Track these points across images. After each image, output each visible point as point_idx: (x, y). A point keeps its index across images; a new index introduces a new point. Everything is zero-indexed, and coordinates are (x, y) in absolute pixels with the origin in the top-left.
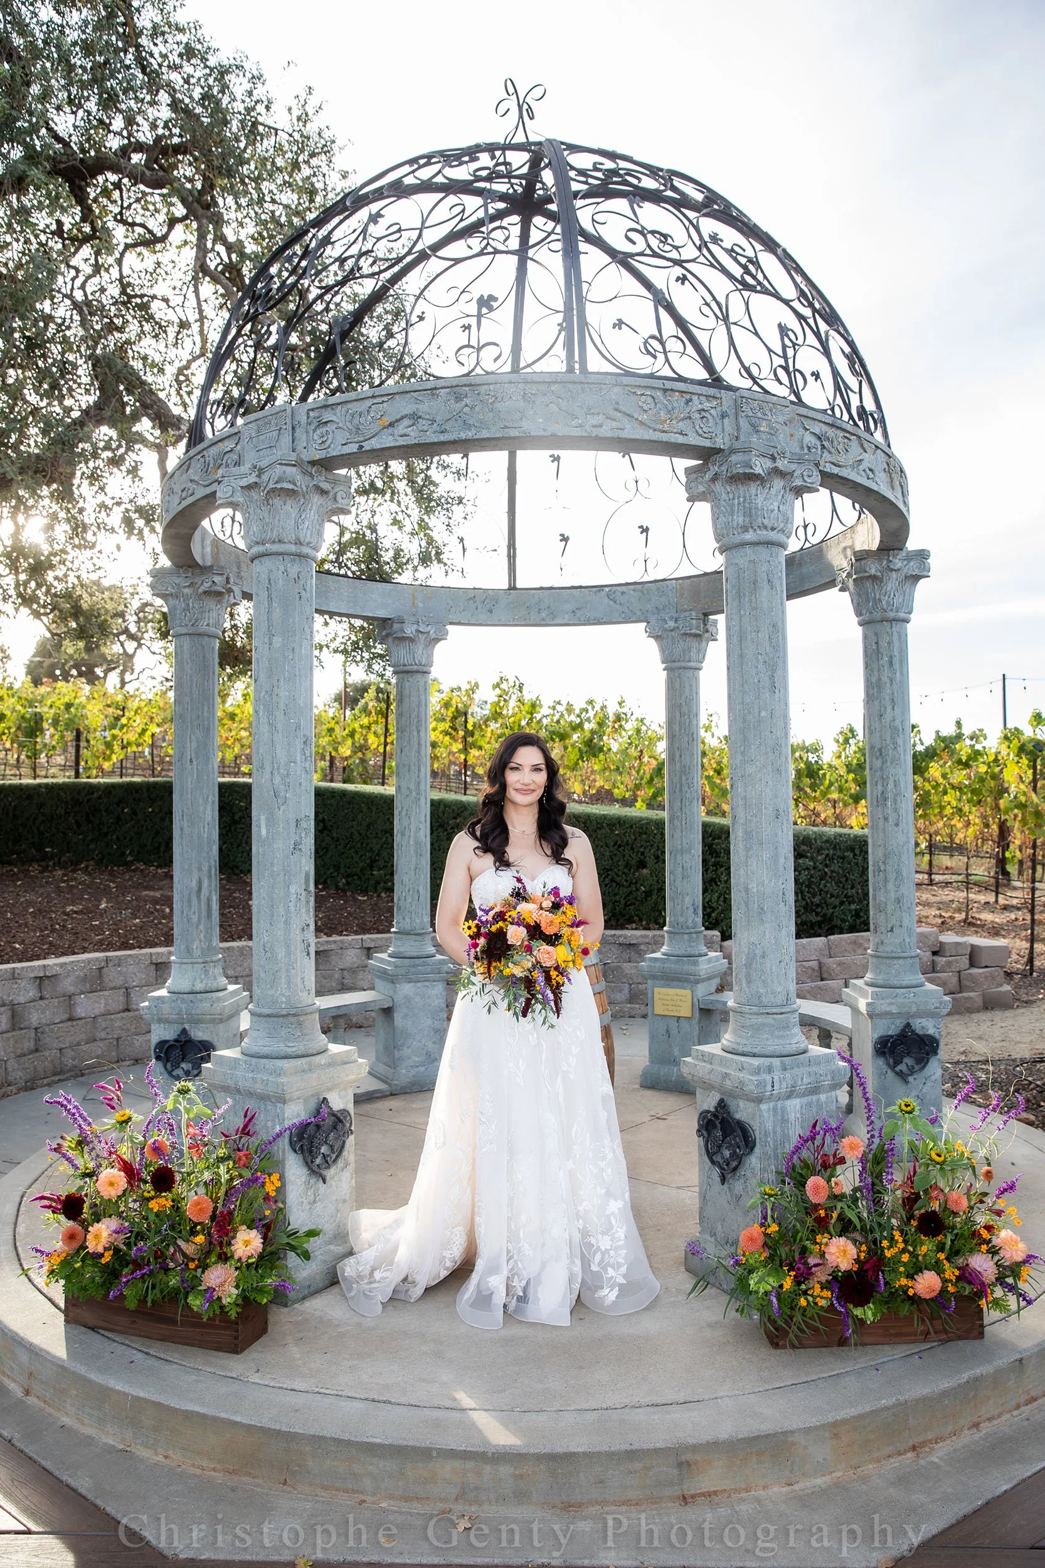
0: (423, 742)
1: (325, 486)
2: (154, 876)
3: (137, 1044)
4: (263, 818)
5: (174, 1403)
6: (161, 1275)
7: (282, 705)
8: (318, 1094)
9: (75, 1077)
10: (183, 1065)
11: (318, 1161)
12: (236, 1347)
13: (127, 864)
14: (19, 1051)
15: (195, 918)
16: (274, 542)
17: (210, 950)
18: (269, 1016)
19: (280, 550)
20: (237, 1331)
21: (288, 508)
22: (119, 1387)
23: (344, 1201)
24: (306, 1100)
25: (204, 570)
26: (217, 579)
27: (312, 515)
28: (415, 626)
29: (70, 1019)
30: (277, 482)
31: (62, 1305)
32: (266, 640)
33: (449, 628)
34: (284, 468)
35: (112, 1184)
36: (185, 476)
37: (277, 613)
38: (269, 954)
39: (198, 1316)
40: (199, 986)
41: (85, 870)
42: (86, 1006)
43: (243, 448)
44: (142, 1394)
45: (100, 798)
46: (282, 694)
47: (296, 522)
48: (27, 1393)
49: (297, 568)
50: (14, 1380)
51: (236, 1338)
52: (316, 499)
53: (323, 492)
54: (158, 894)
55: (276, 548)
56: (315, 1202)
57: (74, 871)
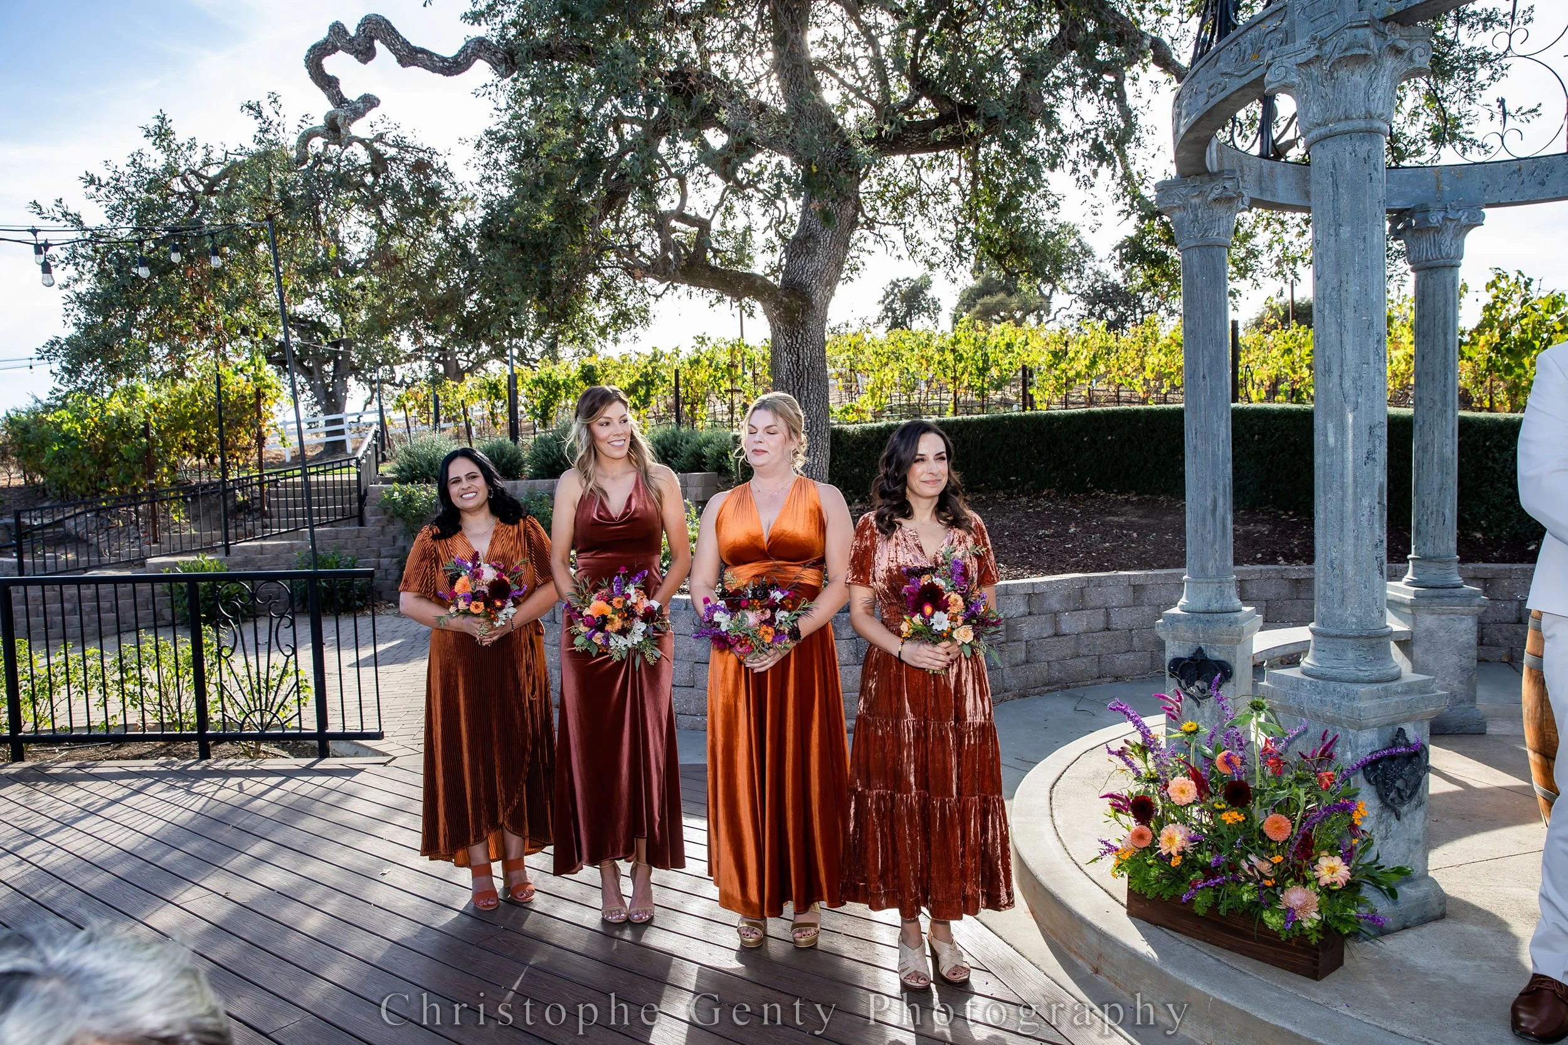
0: (1450, 347)
1: (1402, 44)
2: (1115, 502)
3: (1118, 662)
4: (1330, 426)
5: (1261, 1015)
6: (1233, 886)
7: (1351, 302)
8: (1394, 723)
9: (1062, 688)
10: (1197, 683)
11: (1392, 795)
12: (1315, 973)
13: (1087, 491)
14: (1013, 661)
15: (1210, 538)
16: (1340, 120)
17: (1221, 572)
18: (1337, 636)
19: (1347, 128)
20: (1317, 957)
21: (1356, 78)
22: (1198, 986)
23: (1417, 842)
24: (1381, 728)
25: (1213, 176)
26: (1228, 184)
27: (1384, 81)
28: (1442, 214)
29: (1056, 635)
30: (1346, 50)
31: (1125, 901)
32: (1332, 231)
33: (1484, 210)
34: (1355, 31)
35: (1183, 791)
36: (1213, 71)
37: (1345, 200)
38: (1337, 572)
39: (1276, 934)
40: (1215, 606)
41: (1047, 497)
42: (1070, 623)
43: (1292, 23)
44: (1224, 999)
45: (1060, 428)
46: (1351, 289)
47: (1366, 93)
48: (1097, 971)
49: (1366, 146)
50: (1081, 957)
51: (1316, 964)
52: (1390, 62)
53: (1398, 52)
54: (1122, 519)
55: (1342, 126)
56: (1386, 838)
57: (1037, 498)
